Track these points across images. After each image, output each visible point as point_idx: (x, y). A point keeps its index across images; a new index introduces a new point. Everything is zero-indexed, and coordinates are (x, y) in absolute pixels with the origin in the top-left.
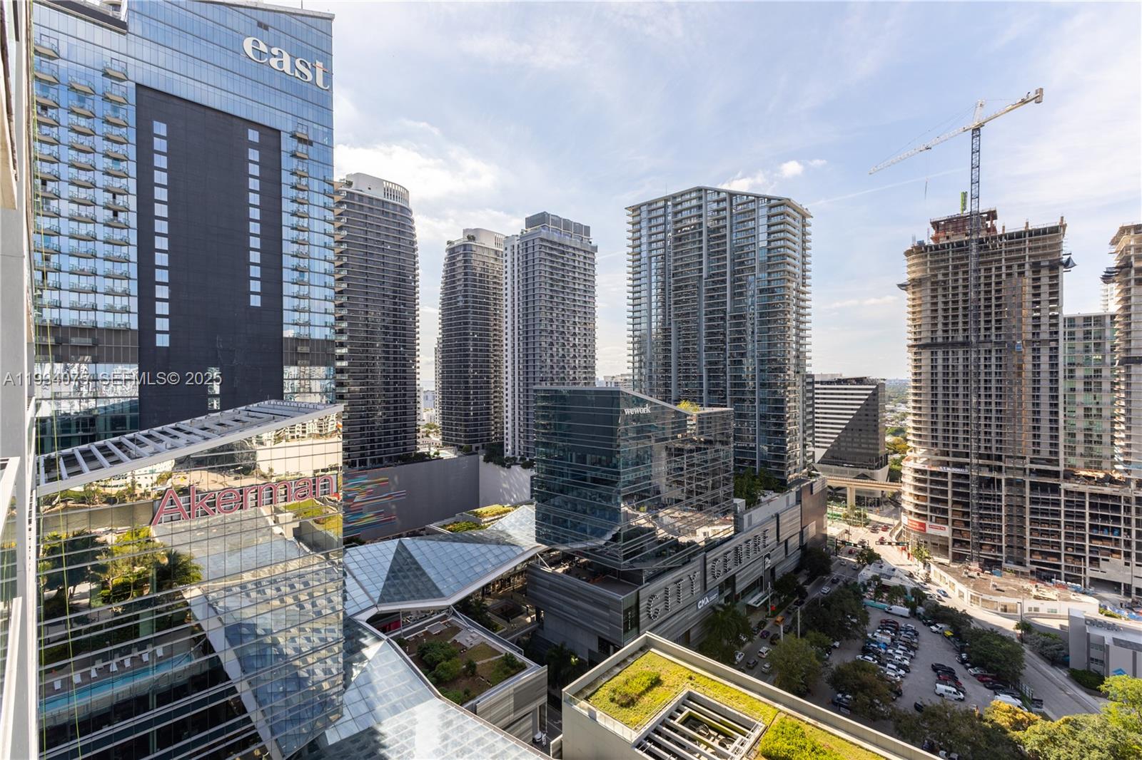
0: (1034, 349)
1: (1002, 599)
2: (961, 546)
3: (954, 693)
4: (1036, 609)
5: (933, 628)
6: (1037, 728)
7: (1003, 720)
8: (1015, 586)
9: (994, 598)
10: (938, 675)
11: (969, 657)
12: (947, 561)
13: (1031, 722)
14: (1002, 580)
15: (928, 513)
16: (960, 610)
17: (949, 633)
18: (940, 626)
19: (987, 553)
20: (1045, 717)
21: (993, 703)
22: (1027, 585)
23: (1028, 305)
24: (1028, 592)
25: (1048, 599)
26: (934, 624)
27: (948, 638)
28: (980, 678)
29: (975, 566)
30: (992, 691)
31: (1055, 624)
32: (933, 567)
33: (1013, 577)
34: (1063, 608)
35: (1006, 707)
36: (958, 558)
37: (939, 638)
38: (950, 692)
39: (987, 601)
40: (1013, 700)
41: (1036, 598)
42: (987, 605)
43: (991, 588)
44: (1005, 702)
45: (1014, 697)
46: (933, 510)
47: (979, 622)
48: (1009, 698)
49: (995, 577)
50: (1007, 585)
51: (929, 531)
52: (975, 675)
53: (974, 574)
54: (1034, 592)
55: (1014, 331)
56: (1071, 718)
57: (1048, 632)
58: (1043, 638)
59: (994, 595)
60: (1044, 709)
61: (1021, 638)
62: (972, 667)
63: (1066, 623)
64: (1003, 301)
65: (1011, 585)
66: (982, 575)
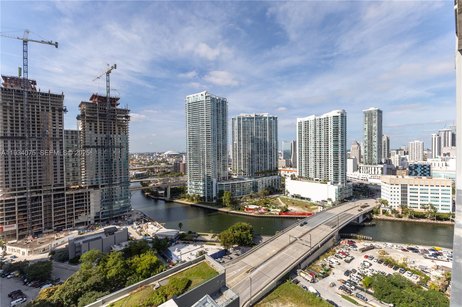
0: (54, 142)
1: (43, 246)
2: (23, 231)
3: (21, 300)
4: (57, 244)
5: (9, 276)
6: (58, 290)
7: (44, 297)
8: (48, 239)
9: (39, 248)
10: (12, 298)
11: (27, 280)
12: (16, 241)
13: (56, 289)
14: (43, 238)
15: (5, 221)
16: (23, 261)
17: (17, 275)
18: (12, 273)
19: (35, 230)
20: (61, 284)
21: (40, 293)
22: (53, 236)
23: (51, 124)
24: (53, 238)
25: (61, 238)
26: (9, 274)
27: (17, 276)
28: (34, 286)
29: (30, 238)
30: (39, 288)
31: (64, 246)
32: (8, 247)
33: (47, 235)
34: (66, 239)
35: (46, 290)
36: (21, 237)
37: (12, 279)
38: (19, 301)
39: (36, 250)
40: (48, 286)
41: (57, 239)
42: (36, 252)
43: (38, 244)
44: (45, 288)
45: (48, 284)
46: (7, 219)
47: (32, 261)
48: (46, 286)
49: (40, 238)
51: (5, 230)
52: (31, 286)
53: (30, 241)
54: (56, 237)
56: (70, 278)
57: (62, 250)
58: (59, 254)
59: (39, 246)
60: (61, 281)
61: (51, 259)
62: (30, 283)
63: (67, 244)
64: (40, 121)
65: (46, 239)
66: (34, 240)
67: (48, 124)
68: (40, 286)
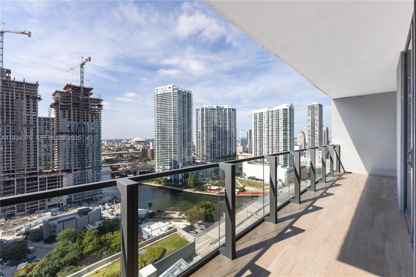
0: (28, 128)
1: (16, 228)
4: (30, 225)
6: (37, 266)
8: (21, 220)
9: (13, 229)
13: (34, 266)
14: (16, 220)
19: (8, 212)
20: (38, 261)
21: (18, 270)
22: (26, 218)
23: (25, 111)
24: (27, 220)
25: (35, 219)
28: (11, 265)
29: (3, 220)
30: (15, 266)
31: (38, 227)
33: (20, 217)
34: (40, 220)
39: (10, 232)
40: (25, 263)
41: (30, 221)
42: (10, 233)
43: (11, 226)
44: (22, 266)
48: (23, 264)
49: (13, 220)
50: (18, 221)
52: (7, 265)
53: (3, 223)
54: (29, 219)
55: (19, 120)
56: (48, 255)
57: (36, 231)
58: (34, 234)
59: (12, 228)
60: (37, 259)
61: (26, 239)
62: (6, 262)
63: (42, 224)
64: (14, 108)
65: (20, 221)
66: (7, 222)
67: (22, 111)
68: (17, 265)
